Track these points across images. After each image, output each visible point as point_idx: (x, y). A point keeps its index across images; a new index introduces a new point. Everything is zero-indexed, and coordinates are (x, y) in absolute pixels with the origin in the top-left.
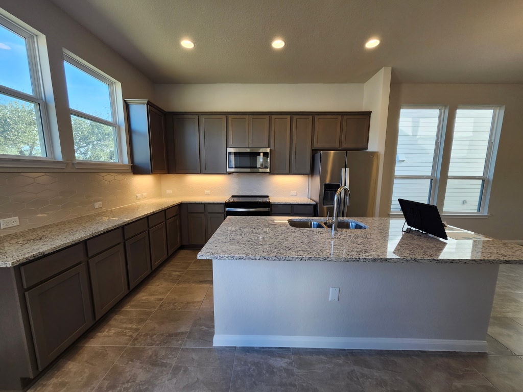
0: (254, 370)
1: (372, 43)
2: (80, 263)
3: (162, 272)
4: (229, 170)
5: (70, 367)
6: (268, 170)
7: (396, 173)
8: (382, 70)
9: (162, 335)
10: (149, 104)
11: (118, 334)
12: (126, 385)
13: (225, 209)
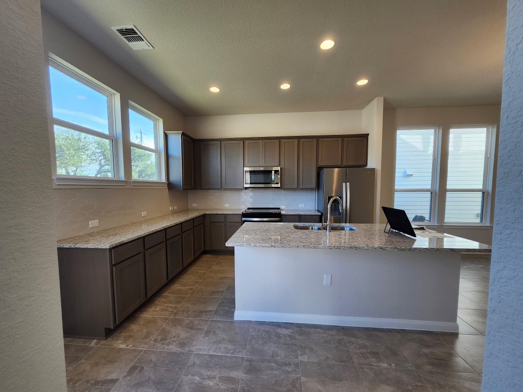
0: (265, 335)
1: (362, 82)
2: (140, 253)
3: (190, 270)
4: (246, 186)
5: (133, 327)
6: (279, 185)
7: (396, 187)
8: (376, 100)
9: (195, 312)
10: (183, 134)
11: (163, 310)
12: (173, 339)
13: (242, 219)
